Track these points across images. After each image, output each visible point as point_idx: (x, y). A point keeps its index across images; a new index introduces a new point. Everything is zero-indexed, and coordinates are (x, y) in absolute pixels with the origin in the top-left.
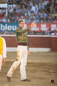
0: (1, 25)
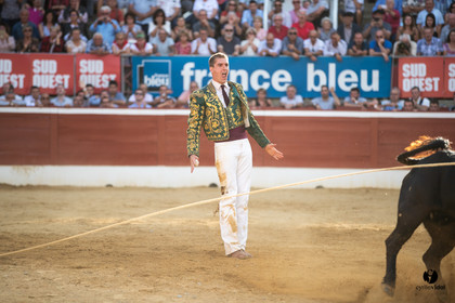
0: (310, 67)
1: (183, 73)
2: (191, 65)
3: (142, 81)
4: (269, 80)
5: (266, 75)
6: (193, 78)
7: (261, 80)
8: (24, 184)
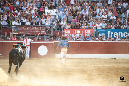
1: (108, 33)
2: (110, 31)
3: (99, 35)
4: (128, 35)
5: (127, 33)
6: (110, 34)
7: (126, 35)
8: (73, 58)
